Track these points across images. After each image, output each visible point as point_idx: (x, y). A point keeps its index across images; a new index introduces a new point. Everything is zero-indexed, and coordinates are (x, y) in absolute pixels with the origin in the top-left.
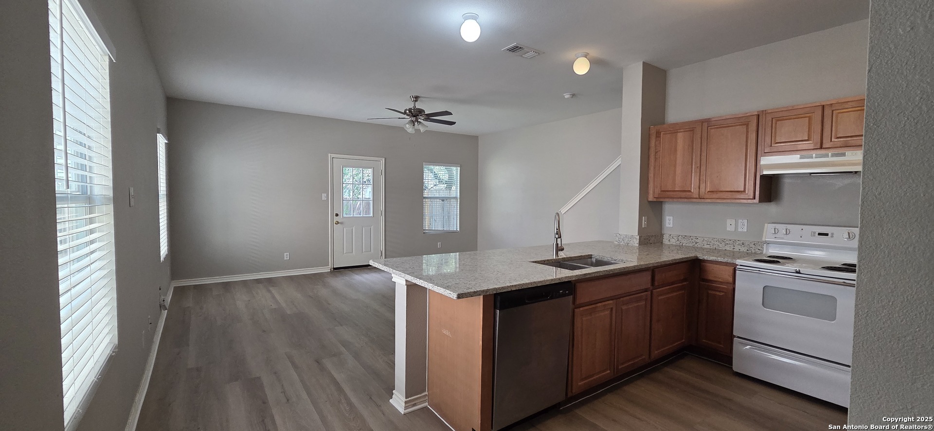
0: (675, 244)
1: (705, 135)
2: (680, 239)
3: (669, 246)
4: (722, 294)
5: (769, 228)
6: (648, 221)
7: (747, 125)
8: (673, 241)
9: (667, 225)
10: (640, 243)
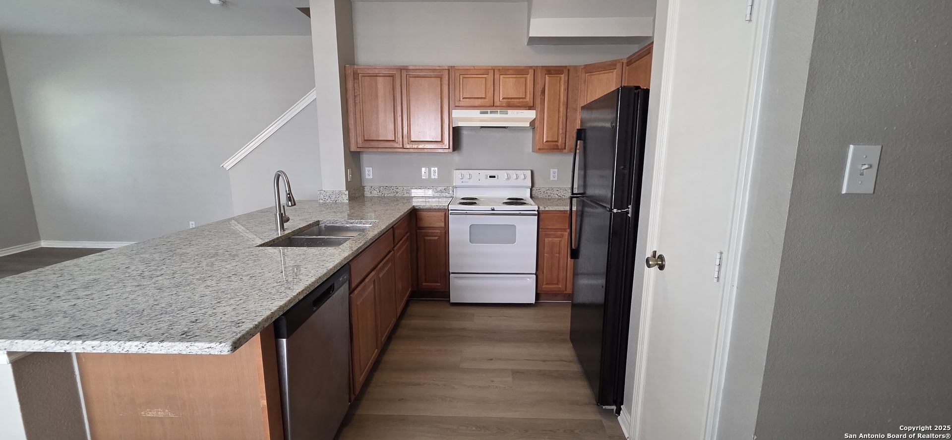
0: (376, 196)
1: (404, 82)
2: (382, 190)
3: (372, 198)
4: (437, 238)
5: (457, 174)
6: (352, 174)
7: (441, 78)
8: (375, 193)
9: (367, 177)
10: (351, 198)
